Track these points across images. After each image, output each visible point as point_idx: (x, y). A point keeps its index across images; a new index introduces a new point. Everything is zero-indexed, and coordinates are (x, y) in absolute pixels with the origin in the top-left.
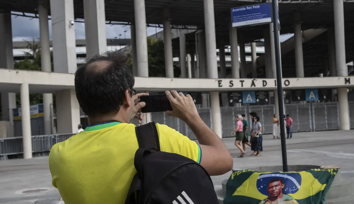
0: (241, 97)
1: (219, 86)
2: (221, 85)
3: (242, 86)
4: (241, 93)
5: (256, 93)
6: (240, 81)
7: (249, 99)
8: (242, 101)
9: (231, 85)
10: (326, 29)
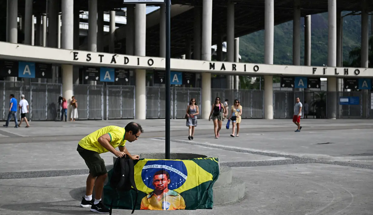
0: (98, 74)
1: (75, 59)
2: (76, 58)
3: (101, 61)
4: (99, 69)
5: (116, 70)
6: (99, 55)
7: (107, 77)
8: (99, 79)
9: (88, 59)
10: (193, 7)
